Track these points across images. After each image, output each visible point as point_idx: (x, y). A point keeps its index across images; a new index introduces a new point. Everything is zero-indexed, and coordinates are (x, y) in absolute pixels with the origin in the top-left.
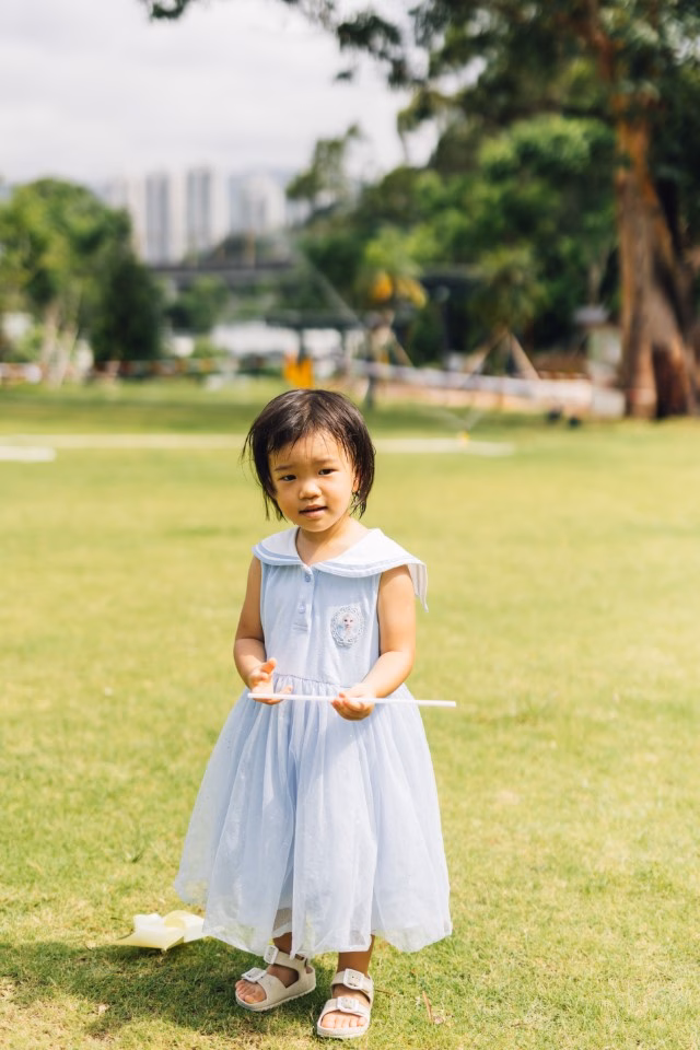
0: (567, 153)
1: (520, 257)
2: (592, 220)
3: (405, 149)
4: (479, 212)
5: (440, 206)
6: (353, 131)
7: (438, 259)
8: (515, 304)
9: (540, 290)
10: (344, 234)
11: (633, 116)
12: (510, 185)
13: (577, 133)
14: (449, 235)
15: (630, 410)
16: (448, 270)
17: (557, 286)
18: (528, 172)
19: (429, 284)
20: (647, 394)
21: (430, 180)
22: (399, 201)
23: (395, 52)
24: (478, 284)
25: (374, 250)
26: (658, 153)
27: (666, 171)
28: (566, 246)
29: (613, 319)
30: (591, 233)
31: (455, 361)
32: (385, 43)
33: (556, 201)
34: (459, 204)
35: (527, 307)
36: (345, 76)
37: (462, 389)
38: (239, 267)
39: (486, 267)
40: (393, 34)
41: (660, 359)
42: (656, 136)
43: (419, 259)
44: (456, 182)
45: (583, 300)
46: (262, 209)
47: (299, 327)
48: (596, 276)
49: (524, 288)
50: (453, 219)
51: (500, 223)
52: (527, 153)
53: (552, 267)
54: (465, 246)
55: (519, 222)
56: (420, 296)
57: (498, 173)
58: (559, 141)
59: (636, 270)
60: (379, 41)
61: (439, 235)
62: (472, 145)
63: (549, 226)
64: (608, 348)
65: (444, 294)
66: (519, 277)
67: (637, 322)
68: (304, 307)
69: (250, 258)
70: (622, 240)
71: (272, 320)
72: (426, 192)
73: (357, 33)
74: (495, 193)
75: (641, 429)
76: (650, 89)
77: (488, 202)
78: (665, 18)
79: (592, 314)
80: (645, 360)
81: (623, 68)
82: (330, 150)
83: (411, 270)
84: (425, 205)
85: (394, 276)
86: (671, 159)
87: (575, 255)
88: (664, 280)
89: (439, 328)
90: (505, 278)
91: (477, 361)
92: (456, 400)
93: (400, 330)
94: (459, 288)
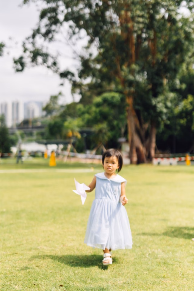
0: (115, 100)
1: (104, 126)
2: (122, 116)
3: (73, 98)
4: (93, 114)
5: (83, 113)
6: (60, 94)
7: (83, 126)
8: (103, 137)
9: (109, 134)
10: (58, 120)
11: (129, 95)
12: (101, 108)
13: (117, 96)
14: (86, 120)
15: (131, 163)
16: (86, 129)
17: (113, 133)
18: (105, 105)
19: (81, 133)
20: (135, 159)
21: (80, 106)
22: (72, 111)
23: (74, 79)
24: (94, 133)
25: (66, 124)
26: (135, 103)
27: (137, 107)
28: (115, 123)
29: (127, 141)
30: (121, 120)
31: (88, 152)
32: (71, 77)
33: (113, 112)
34: (88, 112)
35: (106, 138)
36: (62, 85)
37: (90, 159)
38: (28, 128)
39: (95, 128)
40: (73, 75)
41: (138, 150)
42: (135, 99)
43: (79, 126)
44: (87, 107)
45: (120, 136)
46: (33, 112)
47: (46, 144)
48: (123, 130)
49: (105, 134)
50: (87, 116)
51: (99, 117)
52: (105, 100)
53: (112, 128)
54: (90, 123)
55: (104, 117)
56: (79, 136)
57: (98, 105)
58: (113, 97)
59: (131, 129)
60: (69, 77)
61: (83, 120)
62: (90, 97)
63: (111, 118)
64: (126, 148)
65: (85, 135)
66: (104, 131)
67: (132, 141)
68: (47, 139)
69: (30, 126)
70: (128, 122)
71: (39, 142)
72: (80, 109)
73: (64, 75)
74: (98, 110)
75: (134, 167)
76: (132, 89)
77: (95, 112)
78: (136, 74)
79: (122, 140)
80: (134, 151)
81: (127, 84)
82: (54, 98)
83: (77, 129)
84: (79, 113)
85: (73, 131)
86: (138, 104)
87: (118, 125)
88: (138, 132)
89: (84, 144)
90: (100, 131)
91: (94, 152)
92: (89, 162)
93: (74, 144)
94: (89, 133)
